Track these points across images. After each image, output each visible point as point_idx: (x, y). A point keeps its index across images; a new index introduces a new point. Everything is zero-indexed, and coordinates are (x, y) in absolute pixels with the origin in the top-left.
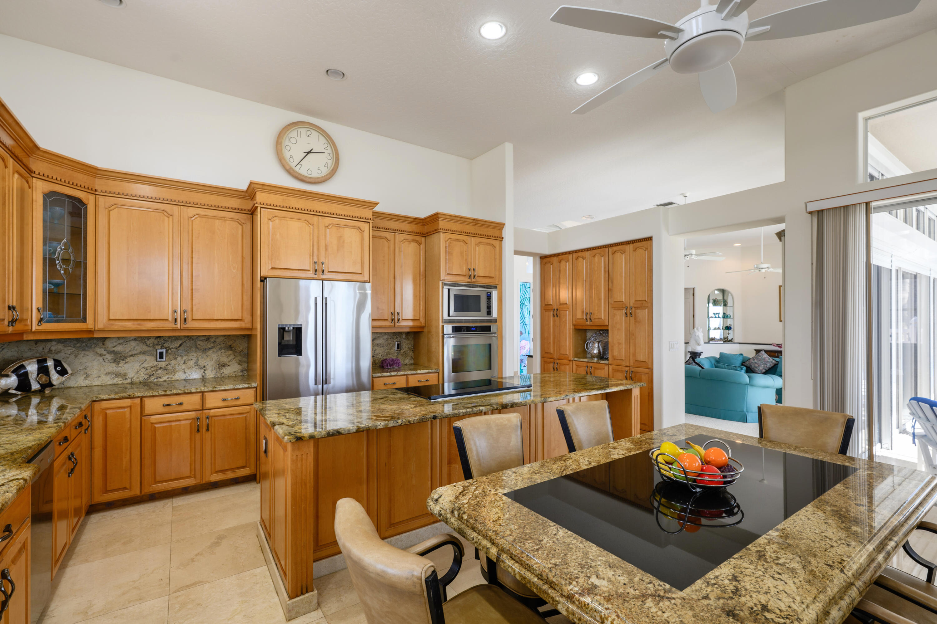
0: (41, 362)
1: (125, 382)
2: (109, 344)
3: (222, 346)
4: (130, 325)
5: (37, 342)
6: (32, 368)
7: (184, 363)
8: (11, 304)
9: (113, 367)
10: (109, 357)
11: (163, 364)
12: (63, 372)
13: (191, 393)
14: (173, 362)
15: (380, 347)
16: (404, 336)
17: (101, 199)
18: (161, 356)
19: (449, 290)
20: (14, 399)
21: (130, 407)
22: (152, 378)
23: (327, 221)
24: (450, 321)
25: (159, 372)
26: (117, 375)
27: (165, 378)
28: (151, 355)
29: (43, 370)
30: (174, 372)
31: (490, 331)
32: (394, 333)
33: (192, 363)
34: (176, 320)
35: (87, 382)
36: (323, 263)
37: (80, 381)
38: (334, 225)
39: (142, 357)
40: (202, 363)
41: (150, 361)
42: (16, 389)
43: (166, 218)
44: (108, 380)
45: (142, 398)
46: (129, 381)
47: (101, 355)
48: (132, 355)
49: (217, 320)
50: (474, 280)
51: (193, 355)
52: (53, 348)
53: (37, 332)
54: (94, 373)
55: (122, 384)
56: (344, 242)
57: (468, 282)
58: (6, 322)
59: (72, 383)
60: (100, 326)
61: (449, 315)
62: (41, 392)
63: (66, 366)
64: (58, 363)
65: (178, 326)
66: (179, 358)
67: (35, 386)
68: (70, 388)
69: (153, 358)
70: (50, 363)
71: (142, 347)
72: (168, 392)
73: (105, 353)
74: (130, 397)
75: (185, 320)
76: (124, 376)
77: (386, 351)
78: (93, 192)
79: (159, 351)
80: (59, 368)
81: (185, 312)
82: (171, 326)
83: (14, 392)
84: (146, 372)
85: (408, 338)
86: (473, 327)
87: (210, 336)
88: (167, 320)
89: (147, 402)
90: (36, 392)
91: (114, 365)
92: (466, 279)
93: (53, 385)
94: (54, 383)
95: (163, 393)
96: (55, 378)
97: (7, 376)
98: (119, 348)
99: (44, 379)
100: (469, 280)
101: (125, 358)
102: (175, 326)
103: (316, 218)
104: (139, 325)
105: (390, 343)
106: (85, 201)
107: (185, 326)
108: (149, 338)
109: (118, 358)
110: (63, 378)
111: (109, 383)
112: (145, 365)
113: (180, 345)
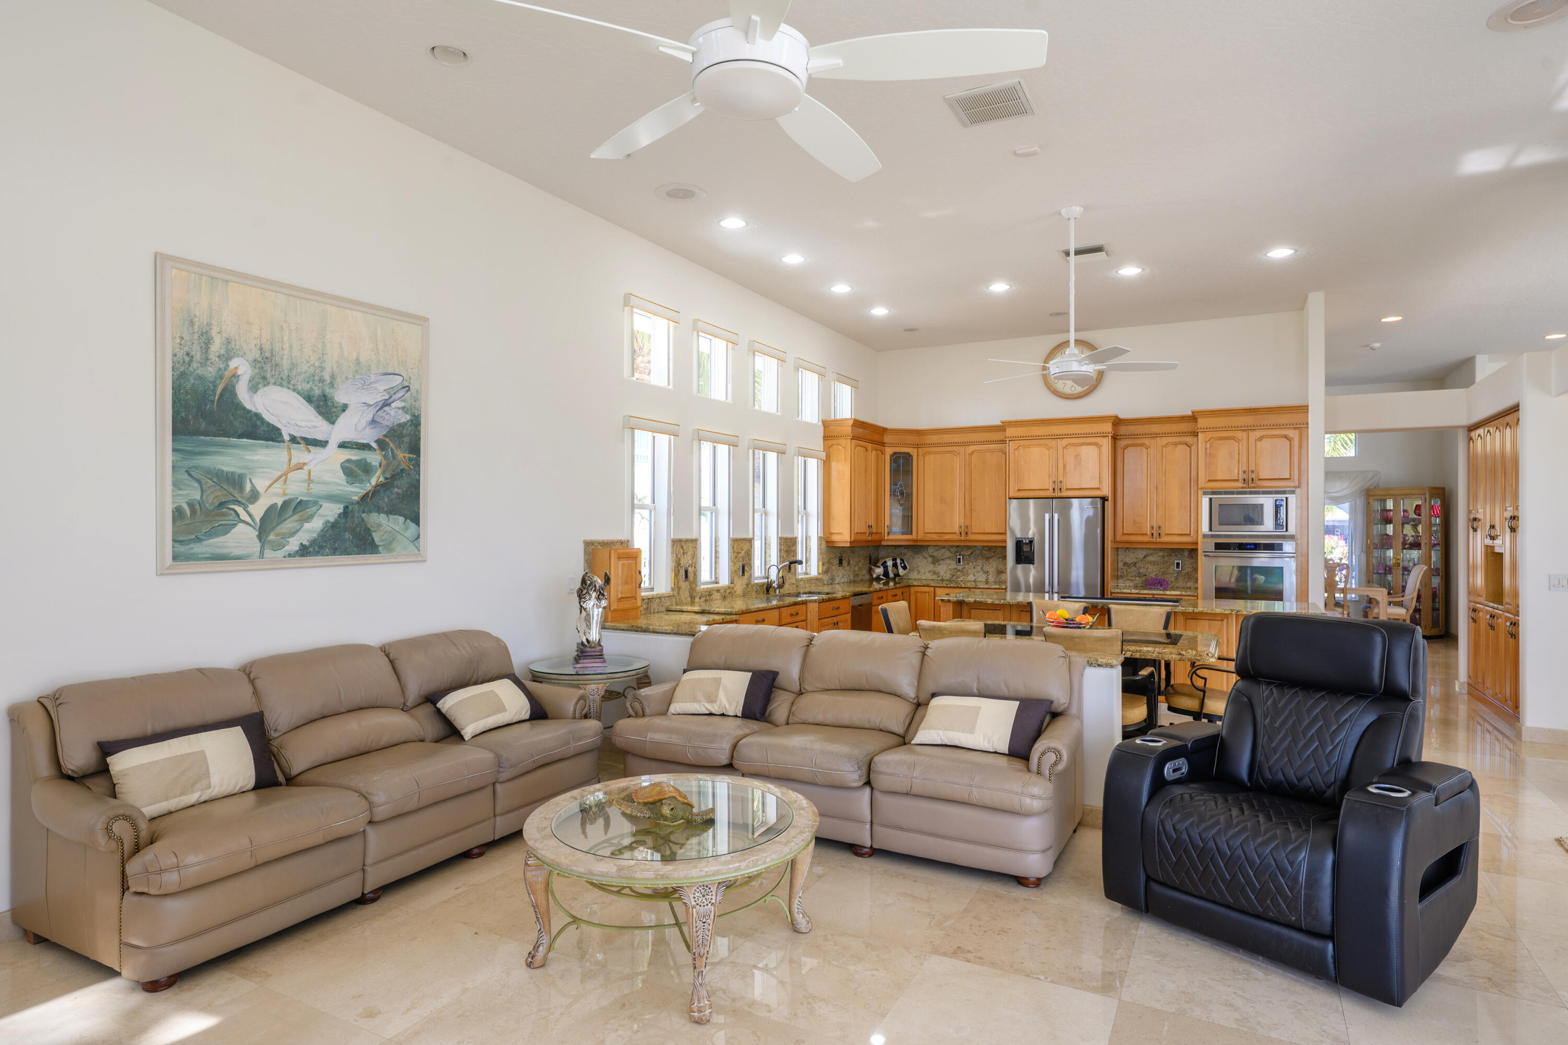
0: (894, 560)
1: (938, 579)
2: (930, 550)
3: (1000, 555)
4: (935, 537)
5: (896, 546)
6: (890, 563)
7: (974, 568)
8: (870, 524)
9: (931, 567)
10: (930, 559)
11: (960, 567)
12: (905, 568)
13: (962, 588)
14: (967, 566)
15: (1154, 565)
16: (1186, 554)
17: (920, 450)
18: (959, 562)
19: (1211, 499)
20: (882, 582)
21: (928, 592)
22: (954, 578)
23: (1065, 442)
24: (1213, 536)
25: (958, 573)
26: (935, 573)
27: (961, 579)
28: (953, 560)
29: (895, 565)
30: (968, 574)
31: (1282, 550)
32: (1172, 549)
33: (979, 568)
34: (960, 533)
35: (919, 577)
36: (1061, 482)
37: (914, 575)
38: (1072, 445)
39: (948, 561)
40: (986, 568)
41: (953, 564)
42: (883, 576)
43: (955, 457)
44: (929, 576)
45: (934, 587)
46: (941, 578)
47: (926, 558)
48: (942, 559)
49: (988, 533)
50: (1253, 485)
51: (980, 562)
52: (903, 552)
53: (888, 540)
54: (922, 570)
55: (937, 580)
56: (1081, 459)
57: (1243, 488)
58: (868, 534)
59: (911, 576)
60: (920, 537)
61: (1211, 530)
62: (894, 579)
63: (906, 564)
64: (902, 560)
65: (963, 538)
66: (971, 564)
67: (891, 575)
68: (910, 579)
69: (955, 562)
70: (898, 561)
71: (948, 554)
72: (949, 585)
73: (928, 556)
74: (928, 586)
75: (966, 533)
76: (937, 574)
77: (1161, 570)
78: (917, 446)
79: (958, 557)
80: (902, 565)
81: (967, 527)
82: (956, 537)
83: (882, 577)
84: (950, 573)
85: (1192, 557)
86: (1249, 544)
87: (991, 546)
88: (956, 533)
89: (938, 590)
90: (892, 578)
91: (932, 565)
92: (1240, 484)
93: (899, 576)
94: (901, 574)
95: (945, 585)
96: (901, 571)
97: (879, 567)
98: (935, 554)
99: (895, 570)
100: (1245, 485)
101: (939, 561)
102: (960, 538)
103: (1054, 442)
104: (940, 536)
105: (1167, 562)
106: (912, 454)
107: (967, 538)
108: (952, 546)
109: (935, 561)
110: (905, 572)
111: (930, 578)
112: (950, 567)
113: (972, 553)
